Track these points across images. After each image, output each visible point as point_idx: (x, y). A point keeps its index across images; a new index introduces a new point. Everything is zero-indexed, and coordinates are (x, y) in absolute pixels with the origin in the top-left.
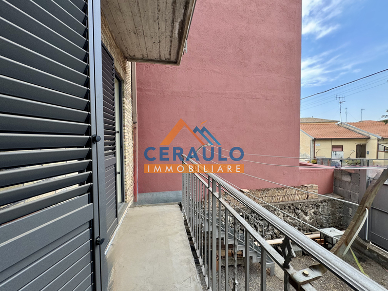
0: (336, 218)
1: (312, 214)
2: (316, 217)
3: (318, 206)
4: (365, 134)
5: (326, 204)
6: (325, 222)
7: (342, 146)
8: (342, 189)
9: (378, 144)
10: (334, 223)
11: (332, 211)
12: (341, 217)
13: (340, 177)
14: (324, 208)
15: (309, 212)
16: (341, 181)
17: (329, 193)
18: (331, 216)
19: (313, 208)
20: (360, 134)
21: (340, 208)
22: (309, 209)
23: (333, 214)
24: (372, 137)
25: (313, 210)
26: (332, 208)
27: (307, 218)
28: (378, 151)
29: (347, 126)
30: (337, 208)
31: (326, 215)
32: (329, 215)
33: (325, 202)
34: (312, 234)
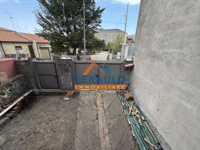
0: (25, 86)
1: (9, 92)
2: (12, 92)
3: (11, 85)
4: (30, 40)
5: (16, 81)
6: (19, 92)
7: (21, 46)
8: (23, 70)
9: (37, 45)
10: (25, 89)
11: (21, 84)
12: (28, 85)
13: (19, 63)
14: (15, 85)
15: (5, 92)
16: (21, 66)
17: (16, 75)
18: (22, 87)
19: (7, 88)
20: (28, 40)
21: (25, 80)
22: (4, 90)
23: (22, 85)
24: (34, 42)
25: (8, 89)
26: (21, 82)
27: (6, 96)
28: (38, 49)
29: (20, 35)
30: (23, 81)
31: (18, 88)
32: (21, 87)
33: (15, 81)
34: (13, 103)
